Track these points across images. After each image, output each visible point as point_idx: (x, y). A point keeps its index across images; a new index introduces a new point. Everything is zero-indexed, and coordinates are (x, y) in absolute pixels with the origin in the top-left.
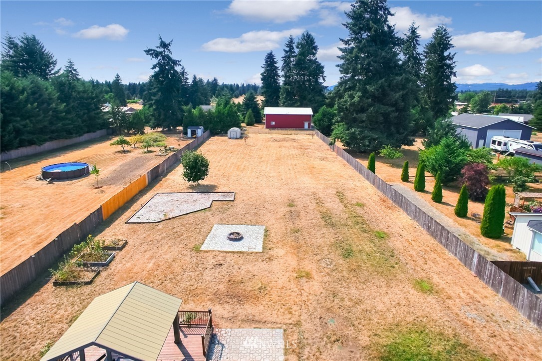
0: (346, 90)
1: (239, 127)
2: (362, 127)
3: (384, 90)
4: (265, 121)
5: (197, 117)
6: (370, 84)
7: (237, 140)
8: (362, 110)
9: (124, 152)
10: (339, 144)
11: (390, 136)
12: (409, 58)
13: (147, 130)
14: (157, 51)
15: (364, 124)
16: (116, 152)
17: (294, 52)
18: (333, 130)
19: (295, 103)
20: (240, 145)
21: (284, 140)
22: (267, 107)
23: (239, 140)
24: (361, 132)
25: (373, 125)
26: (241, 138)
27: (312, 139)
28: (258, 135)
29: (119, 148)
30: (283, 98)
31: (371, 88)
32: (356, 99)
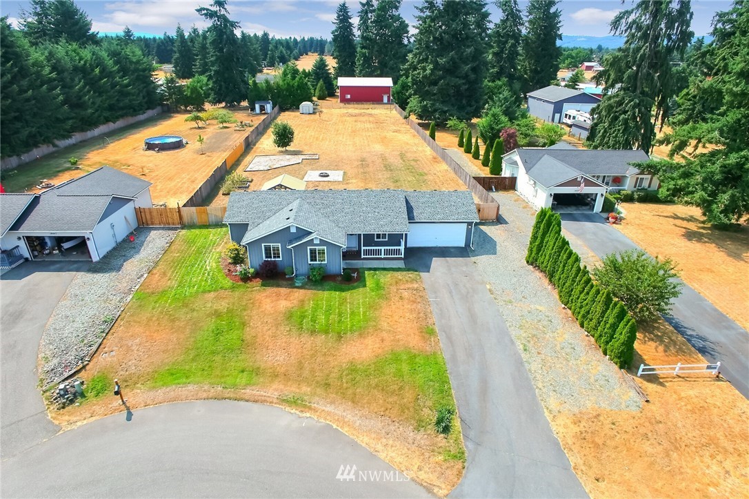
0: (419, 62)
1: (311, 101)
2: (434, 100)
3: (454, 63)
4: (339, 94)
5: (263, 90)
6: (442, 56)
7: (310, 115)
8: (435, 83)
9: (199, 128)
10: (413, 117)
11: (461, 108)
12: (507, 15)
13: (207, 106)
14: (211, 10)
15: (436, 97)
16: (191, 129)
17: (373, 6)
18: (408, 103)
19: (373, 71)
20: (315, 121)
21: (360, 115)
22: (341, 76)
23: (313, 116)
24: (433, 105)
25: (445, 97)
26: (314, 113)
27: (389, 113)
28: (332, 109)
29: (194, 124)
30: (359, 65)
31: (442, 61)
32: (428, 72)
